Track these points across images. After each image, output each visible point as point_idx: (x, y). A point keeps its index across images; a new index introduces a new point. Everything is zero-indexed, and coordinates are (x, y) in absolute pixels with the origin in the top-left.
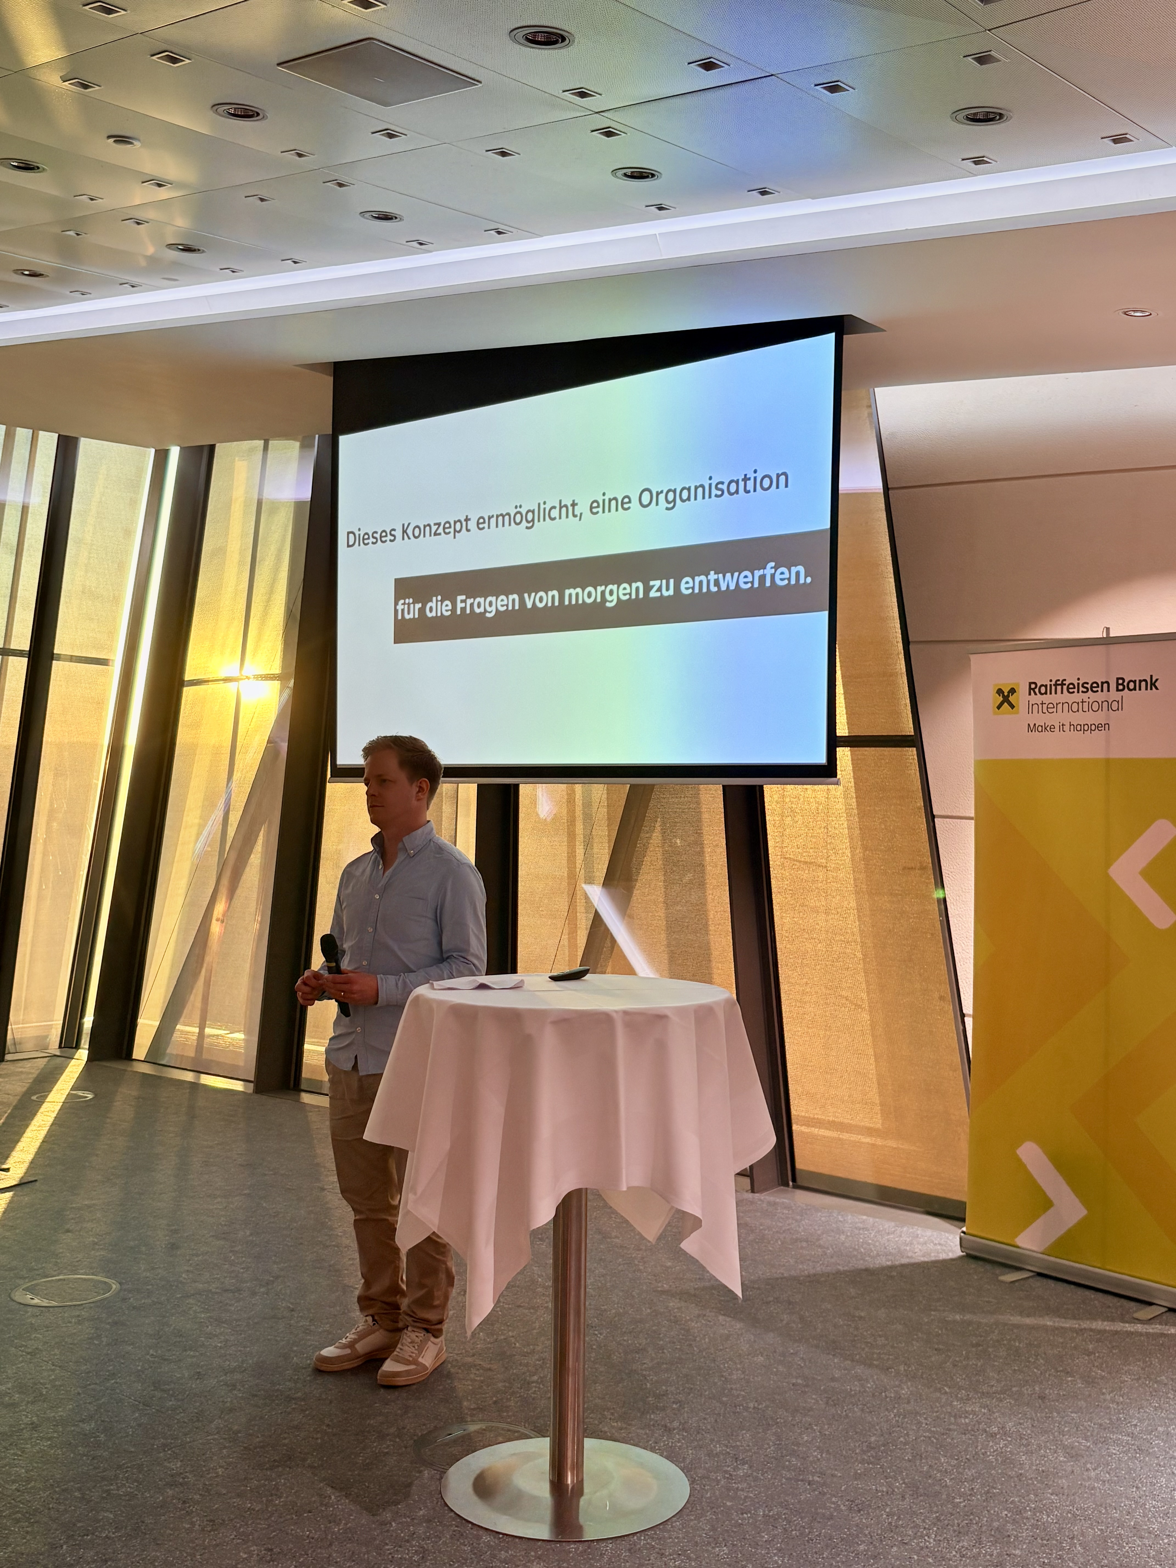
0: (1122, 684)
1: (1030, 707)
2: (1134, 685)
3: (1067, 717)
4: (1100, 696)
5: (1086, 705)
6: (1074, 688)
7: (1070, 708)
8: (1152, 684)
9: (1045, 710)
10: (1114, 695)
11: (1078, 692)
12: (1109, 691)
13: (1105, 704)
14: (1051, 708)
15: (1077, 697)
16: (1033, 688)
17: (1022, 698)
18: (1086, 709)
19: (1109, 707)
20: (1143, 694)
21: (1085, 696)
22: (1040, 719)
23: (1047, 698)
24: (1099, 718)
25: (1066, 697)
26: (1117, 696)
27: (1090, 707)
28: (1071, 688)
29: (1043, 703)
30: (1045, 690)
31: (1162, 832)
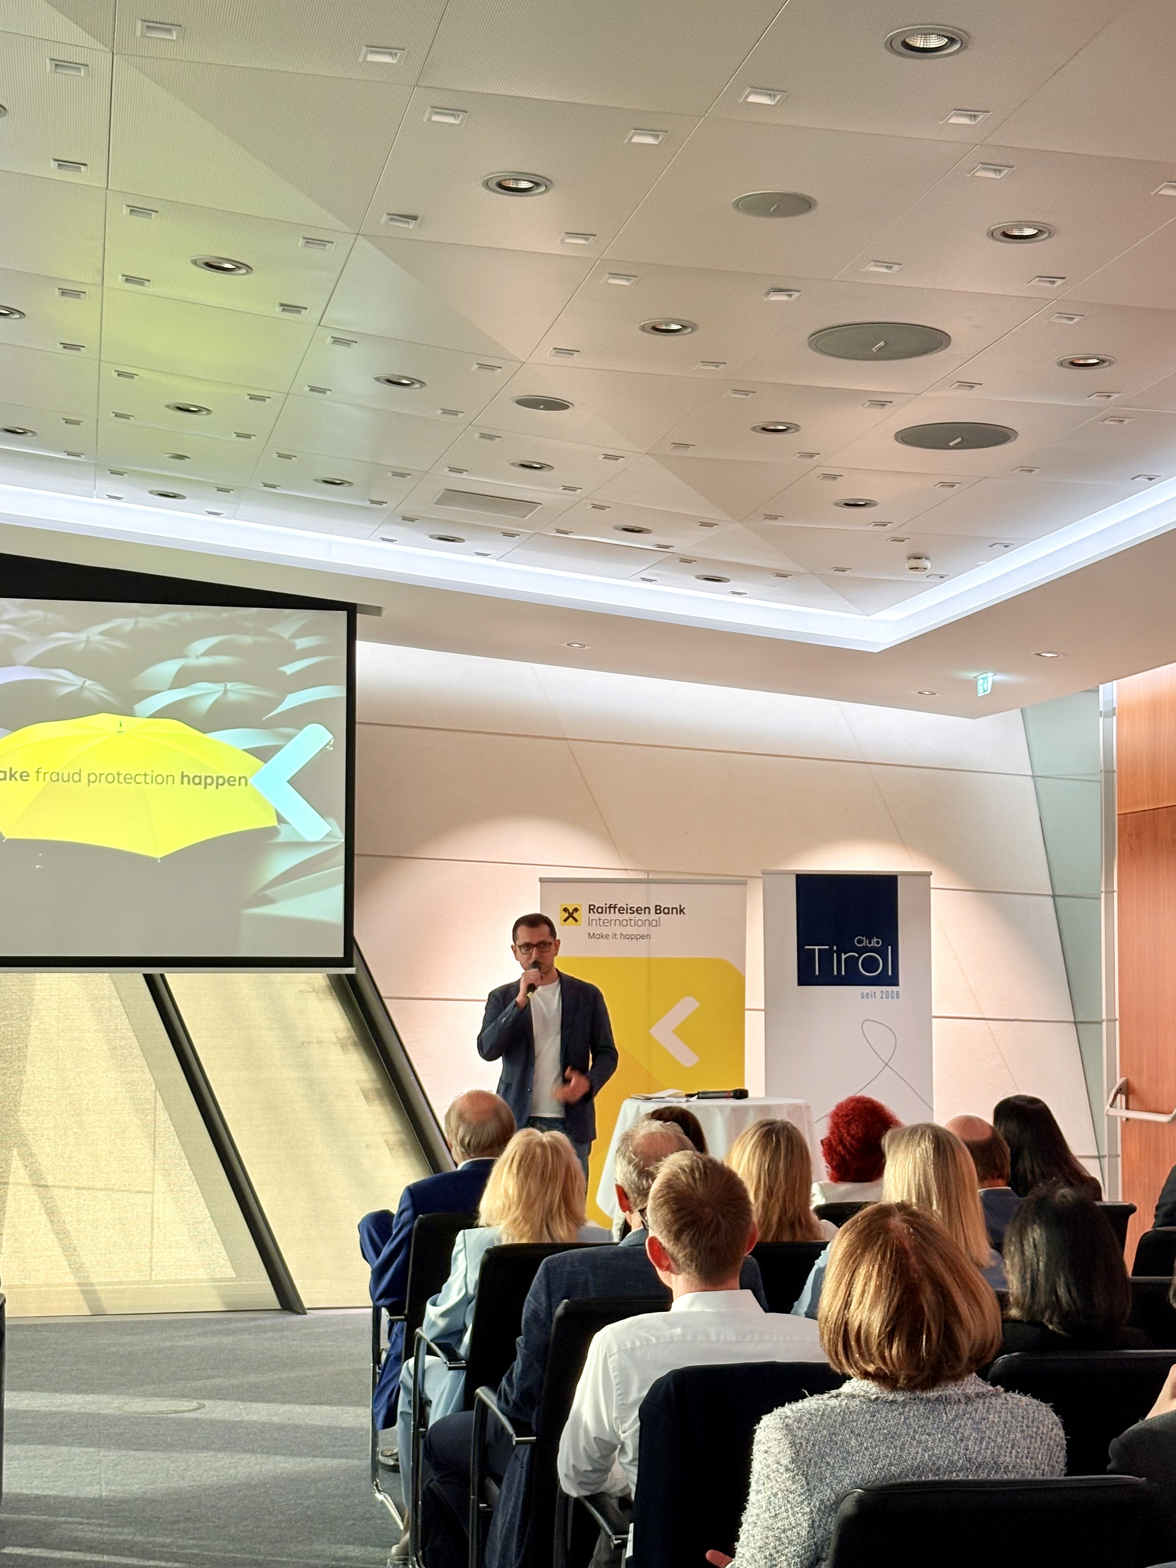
0: (658, 910)
1: (590, 922)
2: (668, 911)
3: (619, 930)
4: (643, 917)
5: (633, 922)
6: (624, 910)
7: (621, 924)
8: (681, 911)
9: (601, 924)
10: (653, 916)
11: (627, 913)
12: (649, 913)
13: (647, 922)
14: (606, 923)
15: (627, 916)
16: (592, 908)
17: (583, 915)
18: (633, 924)
19: (652, 924)
20: (674, 916)
21: (632, 916)
22: (598, 930)
23: (603, 916)
24: (643, 931)
25: (617, 916)
26: (657, 917)
27: (636, 924)
28: (621, 910)
29: (599, 919)
30: (601, 910)
31: (687, 1006)
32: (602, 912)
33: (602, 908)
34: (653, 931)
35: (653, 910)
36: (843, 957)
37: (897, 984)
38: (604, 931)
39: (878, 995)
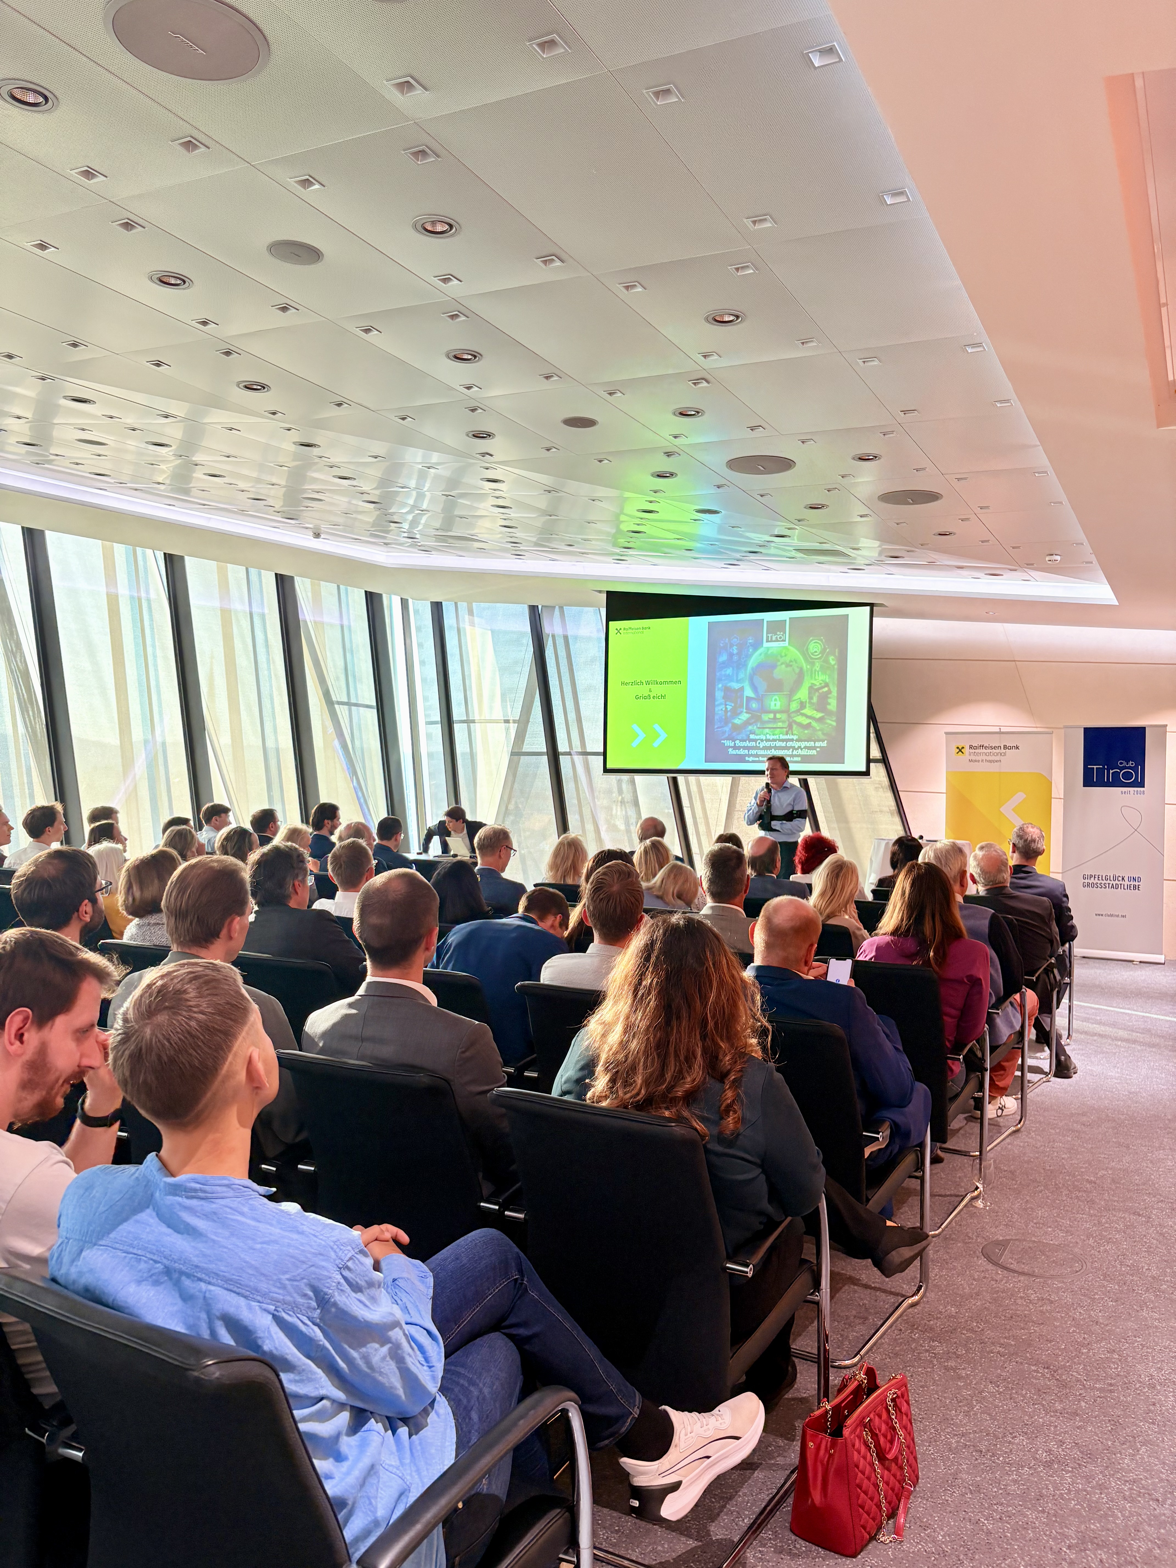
0: (1005, 747)
1: (970, 754)
2: (1011, 748)
3: (984, 758)
4: (997, 751)
7: (986, 755)
8: (1017, 748)
9: (976, 755)
10: (1003, 751)
11: (989, 749)
12: (1001, 749)
13: (999, 754)
14: (978, 754)
15: (989, 751)
16: (971, 747)
17: (966, 750)
18: (992, 755)
19: (1001, 754)
20: (1014, 750)
21: (991, 751)
22: (974, 758)
23: (977, 751)
24: (997, 758)
25: (984, 750)
26: (1004, 751)
27: (994, 754)
28: (986, 748)
29: (974, 752)
30: (976, 748)
31: (1020, 796)
33: (976, 746)
34: (1002, 758)
35: (1002, 747)
36: (1111, 772)
37: (1144, 787)
38: (977, 758)
39: (1132, 792)
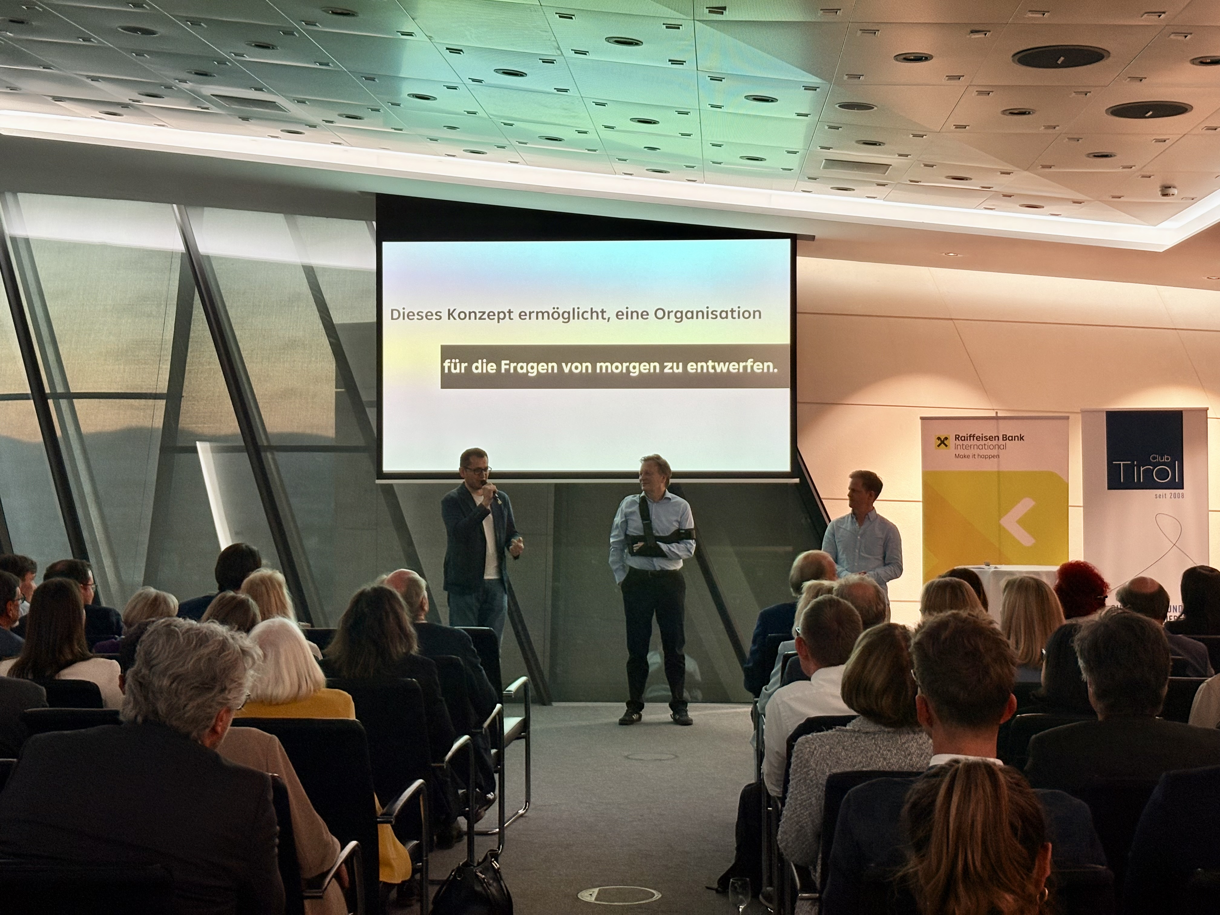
0: (1005, 438)
1: (956, 446)
2: (1012, 438)
3: (977, 452)
4: (994, 443)
5: (986, 447)
7: (978, 447)
8: (1022, 438)
9: (964, 448)
10: (1001, 442)
11: (982, 440)
12: (998, 440)
13: (997, 447)
14: (967, 447)
15: (982, 443)
16: (957, 438)
17: (951, 442)
20: (1016, 442)
21: (986, 442)
22: (962, 452)
23: (965, 443)
24: (995, 452)
25: (976, 442)
26: (1004, 443)
27: (989, 447)
28: (978, 438)
29: (963, 445)
30: (964, 439)
31: (1027, 504)
32: (964, 440)
33: (965, 437)
34: (1001, 453)
35: (1001, 438)
36: (1142, 469)
37: (1183, 488)
38: (966, 452)
39: (1168, 496)
